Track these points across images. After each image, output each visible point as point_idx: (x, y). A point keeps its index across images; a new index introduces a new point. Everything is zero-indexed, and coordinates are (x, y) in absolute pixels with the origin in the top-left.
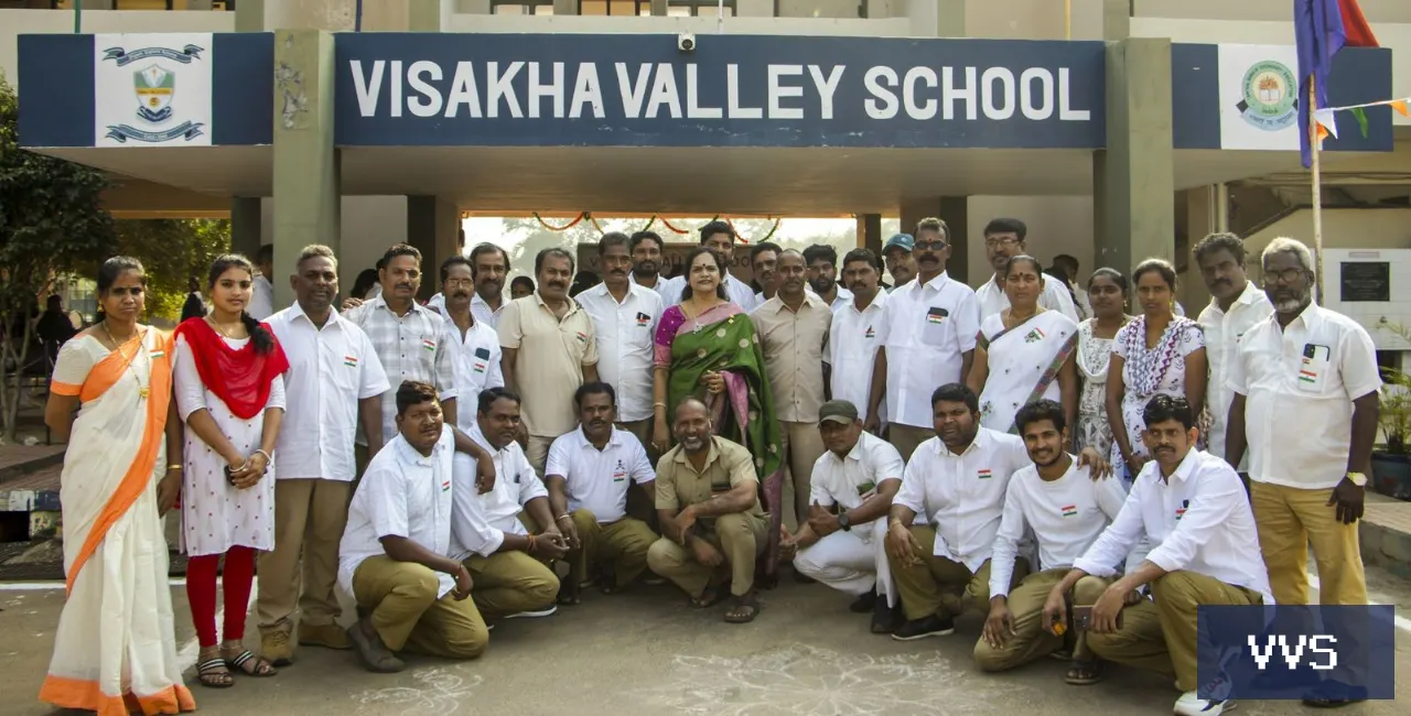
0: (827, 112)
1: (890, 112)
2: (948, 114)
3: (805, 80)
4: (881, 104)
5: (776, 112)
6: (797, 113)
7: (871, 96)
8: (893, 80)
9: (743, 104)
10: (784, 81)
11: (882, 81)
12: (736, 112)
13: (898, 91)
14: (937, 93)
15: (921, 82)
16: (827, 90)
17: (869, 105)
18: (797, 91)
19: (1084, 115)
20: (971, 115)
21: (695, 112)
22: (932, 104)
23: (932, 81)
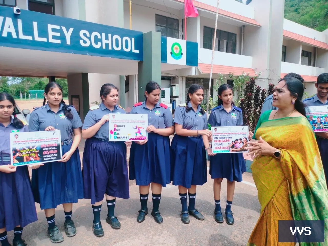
0: (68, 42)
1: (88, 45)
2: (104, 47)
3: (61, 31)
4: (85, 42)
5: (51, 40)
6: (59, 42)
7: (82, 39)
8: (88, 35)
9: (39, 36)
10: (54, 30)
11: (85, 35)
12: (37, 38)
13: (90, 38)
14: (101, 40)
15: (96, 36)
16: (68, 35)
17: (81, 42)
18: (58, 34)
19: (138, 52)
20: (110, 48)
21: (22, 37)
22: (99, 44)
23: (99, 37)
